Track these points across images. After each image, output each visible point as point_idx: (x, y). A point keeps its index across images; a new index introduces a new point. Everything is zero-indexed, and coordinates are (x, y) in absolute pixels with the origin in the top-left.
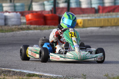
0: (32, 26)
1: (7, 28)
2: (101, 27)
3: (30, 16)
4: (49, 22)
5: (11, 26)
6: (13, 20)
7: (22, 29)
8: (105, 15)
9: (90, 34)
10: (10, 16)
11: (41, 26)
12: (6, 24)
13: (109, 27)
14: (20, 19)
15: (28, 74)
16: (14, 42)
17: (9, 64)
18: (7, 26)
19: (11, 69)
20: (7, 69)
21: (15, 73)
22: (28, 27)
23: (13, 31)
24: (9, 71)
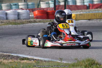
0: (38, 20)
1: (19, 21)
2: (89, 20)
3: (36, 12)
4: (50, 16)
5: (22, 20)
6: (24, 15)
7: (30, 22)
8: (94, 11)
9: (79, 25)
10: (21, 13)
11: (44, 20)
12: (19, 19)
13: (95, 20)
14: (29, 14)
15: (22, 57)
16: (22, 32)
17: (12, 49)
18: (19, 20)
19: (11, 54)
20: (8, 54)
21: (13, 57)
22: (34, 20)
23: (23, 24)
24: (9, 56)
